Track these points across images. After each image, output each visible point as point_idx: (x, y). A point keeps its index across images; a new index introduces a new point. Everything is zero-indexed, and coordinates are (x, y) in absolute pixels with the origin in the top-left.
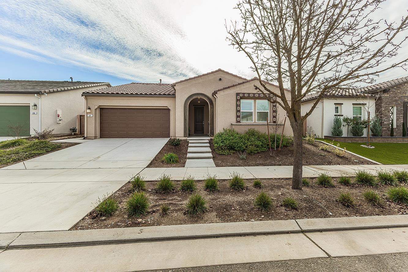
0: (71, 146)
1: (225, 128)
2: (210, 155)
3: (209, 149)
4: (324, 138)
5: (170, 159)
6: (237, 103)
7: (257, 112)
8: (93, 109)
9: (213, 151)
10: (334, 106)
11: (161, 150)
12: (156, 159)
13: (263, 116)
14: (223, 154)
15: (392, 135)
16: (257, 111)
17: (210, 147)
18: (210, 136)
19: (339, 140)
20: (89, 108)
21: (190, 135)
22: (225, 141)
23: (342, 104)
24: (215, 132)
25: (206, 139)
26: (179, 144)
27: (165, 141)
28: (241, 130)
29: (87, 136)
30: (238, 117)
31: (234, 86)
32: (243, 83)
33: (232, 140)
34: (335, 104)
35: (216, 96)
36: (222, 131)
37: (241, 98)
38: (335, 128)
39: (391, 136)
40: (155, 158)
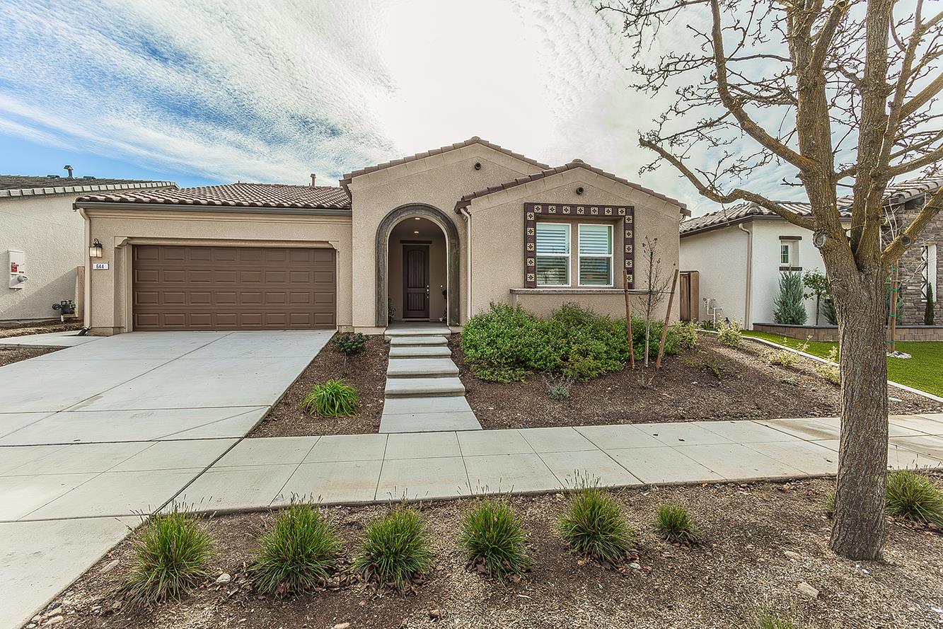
0: (27, 357)
1: (496, 303)
2: (456, 384)
3: (450, 366)
4: (751, 328)
5: (333, 400)
6: (525, 231)
7: (581, 258)
8: (110, 248)
9: (464, 371)
10: (779, 244)
11: (308, 367)
12: (286, 401)
13: (594, 269)
14: (496, 382)
15: (929, 320)
16: (580, 255)
17: (452, 357)
18: (450, 325)
19: (799, 336)
20: (98, 246)
21: (392, 323)
22: (500, 341)
23: (800, 238)
24: (462, 313)
25: (439, 334)
26: (362, 348)
27: (322, 338)
28: (540, 307)
29: (91, 324)
30: (527, 270)
31: (517, 183)
32: (544, 175)
33: (519, 337)
34: (781, 238)
35: (466, 210)
36: (487, 310)
37: (539, 218)
38: (784, 303)
39: (927, 324)
40: (285, 395)
